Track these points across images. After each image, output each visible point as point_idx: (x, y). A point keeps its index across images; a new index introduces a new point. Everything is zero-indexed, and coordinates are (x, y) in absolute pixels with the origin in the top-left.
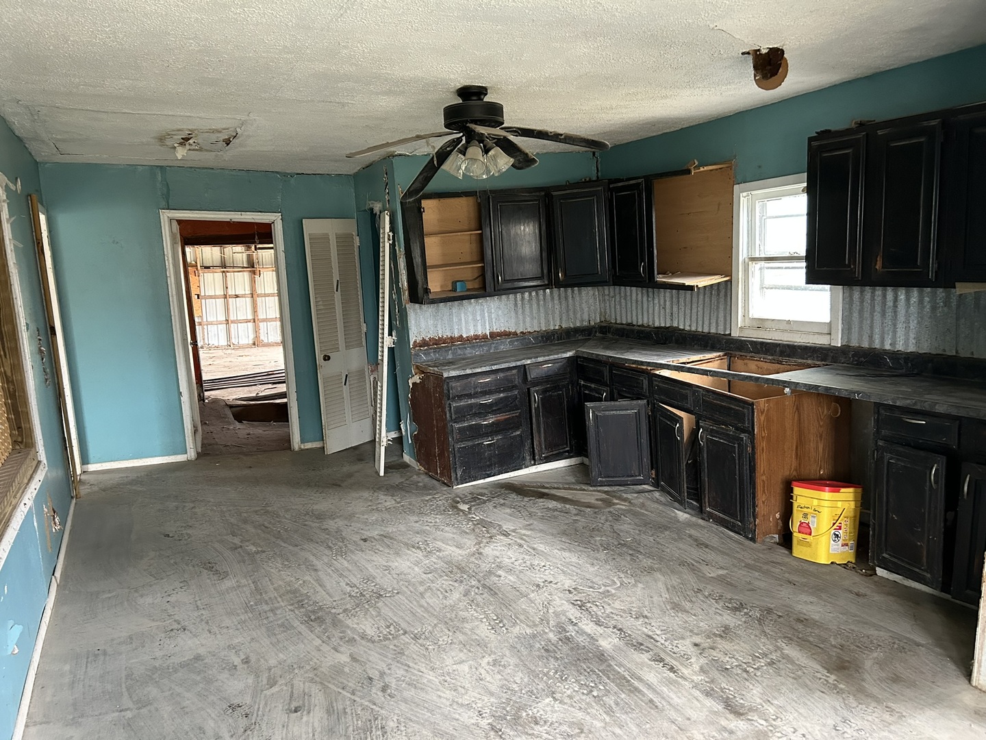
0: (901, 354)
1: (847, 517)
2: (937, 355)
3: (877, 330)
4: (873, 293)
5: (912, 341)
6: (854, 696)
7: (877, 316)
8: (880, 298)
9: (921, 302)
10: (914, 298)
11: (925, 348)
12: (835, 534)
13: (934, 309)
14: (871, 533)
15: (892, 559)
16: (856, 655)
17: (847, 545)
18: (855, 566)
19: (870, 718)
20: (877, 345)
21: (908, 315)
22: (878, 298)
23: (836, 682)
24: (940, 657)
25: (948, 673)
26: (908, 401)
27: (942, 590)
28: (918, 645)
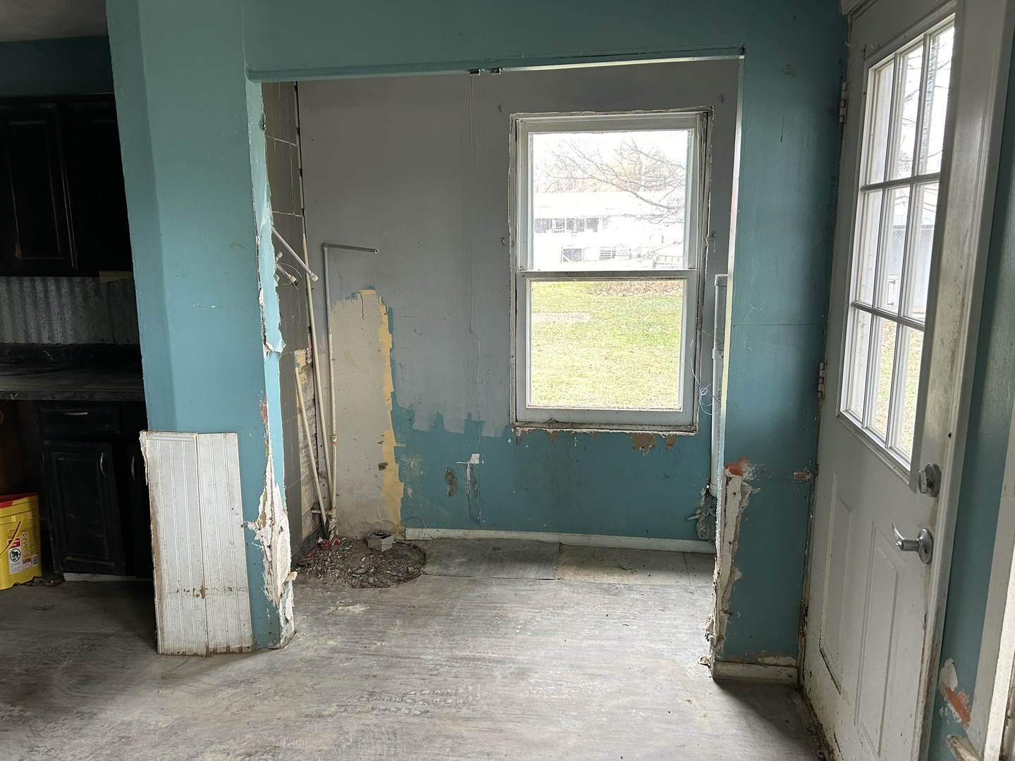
0: (62, 347)
1: (25, 531)
2: (96, 344)
3: (32, 324)
4: (21, 284)
5: (70, 333)
6: (42, 718)
7: (29, 309)
8: (30, 289)
9: (72, 291)
10: (65, 289)
11: (84, 339)
12: (13, 552)
13: (86, 299)
14: (51, 539)
15: (77, 559)
16: (44, 674)
17: (29, 560)
18: (41, 580)
19: (60, 733)
20: (34, 340)
21: (61, 306)
22: (28, 290)
23: (21, 712)
24: (128, 640)
25: (136, 652)
26: (67, 395)
27: (127, 575)
28: (107, 636)
